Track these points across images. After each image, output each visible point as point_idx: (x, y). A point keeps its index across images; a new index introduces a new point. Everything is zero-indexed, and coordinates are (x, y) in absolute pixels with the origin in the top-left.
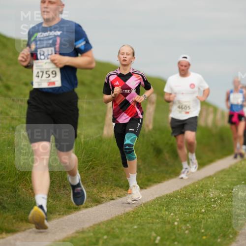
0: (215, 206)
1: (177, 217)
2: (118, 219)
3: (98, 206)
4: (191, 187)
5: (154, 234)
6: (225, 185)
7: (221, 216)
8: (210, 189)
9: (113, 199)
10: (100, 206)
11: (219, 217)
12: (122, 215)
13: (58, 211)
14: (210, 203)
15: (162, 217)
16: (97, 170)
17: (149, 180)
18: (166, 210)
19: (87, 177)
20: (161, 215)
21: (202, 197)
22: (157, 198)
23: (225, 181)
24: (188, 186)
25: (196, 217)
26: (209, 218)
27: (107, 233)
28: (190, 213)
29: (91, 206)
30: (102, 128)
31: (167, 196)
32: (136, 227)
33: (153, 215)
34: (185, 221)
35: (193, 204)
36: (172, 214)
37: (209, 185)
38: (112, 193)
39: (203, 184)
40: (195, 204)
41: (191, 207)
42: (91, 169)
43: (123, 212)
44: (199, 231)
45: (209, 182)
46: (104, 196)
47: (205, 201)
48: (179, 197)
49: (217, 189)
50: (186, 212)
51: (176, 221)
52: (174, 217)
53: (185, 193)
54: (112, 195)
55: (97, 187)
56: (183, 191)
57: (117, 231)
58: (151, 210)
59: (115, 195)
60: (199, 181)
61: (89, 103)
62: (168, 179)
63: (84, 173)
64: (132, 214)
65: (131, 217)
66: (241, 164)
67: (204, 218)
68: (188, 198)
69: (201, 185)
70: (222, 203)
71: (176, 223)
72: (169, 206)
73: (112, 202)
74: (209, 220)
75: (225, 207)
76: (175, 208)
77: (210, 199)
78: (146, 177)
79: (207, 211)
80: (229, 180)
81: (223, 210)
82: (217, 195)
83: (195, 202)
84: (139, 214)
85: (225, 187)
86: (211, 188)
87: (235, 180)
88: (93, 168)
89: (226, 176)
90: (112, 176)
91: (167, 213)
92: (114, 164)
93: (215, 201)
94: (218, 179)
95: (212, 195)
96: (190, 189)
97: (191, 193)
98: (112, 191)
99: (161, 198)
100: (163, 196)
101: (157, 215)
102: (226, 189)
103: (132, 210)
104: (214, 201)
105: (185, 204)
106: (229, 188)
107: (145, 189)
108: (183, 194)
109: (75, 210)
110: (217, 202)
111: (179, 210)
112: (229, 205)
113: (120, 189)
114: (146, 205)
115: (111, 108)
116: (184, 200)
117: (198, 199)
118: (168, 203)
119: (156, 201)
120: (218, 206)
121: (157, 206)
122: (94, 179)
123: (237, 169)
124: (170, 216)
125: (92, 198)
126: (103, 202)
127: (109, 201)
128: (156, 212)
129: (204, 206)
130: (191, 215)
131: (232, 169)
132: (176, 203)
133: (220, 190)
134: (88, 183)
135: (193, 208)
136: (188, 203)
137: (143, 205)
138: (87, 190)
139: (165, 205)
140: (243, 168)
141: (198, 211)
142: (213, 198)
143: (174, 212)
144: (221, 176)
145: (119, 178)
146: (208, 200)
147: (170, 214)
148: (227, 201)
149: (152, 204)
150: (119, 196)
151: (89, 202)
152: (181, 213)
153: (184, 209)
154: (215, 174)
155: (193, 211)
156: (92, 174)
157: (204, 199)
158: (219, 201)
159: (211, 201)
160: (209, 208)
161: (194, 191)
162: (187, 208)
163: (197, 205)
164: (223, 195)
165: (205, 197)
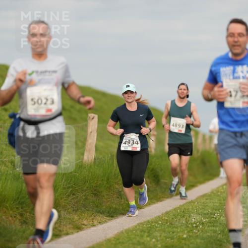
0: (197, 231)
1: (159, 243)
2: (99, 245)
3: (79, 233)
4: (172, 212)
6: (207, 210)
7: (202, 241)
8: (192, 215)
9: (94, 226)
10: (81, 233)
11: (201, 242)
12: (103, 242)
14: (191, 229)
15: (143, 243)
16: (78, 197)
18: (147, 236)
19: (67, 203)
20: (143, 241)
21: (184, 222)
22: (138, 224)
23: (207, 206)
24: (170, 211)
25: (178, 243)
26: (191, 243)
28: (172, 238)
29: (72, 233)
30: (83, 154)
31: (148, 221)
33: (134, 241)
35: (175, 229)
36: (154, 240)
37: (190, 210)
38: (93, 219)
39: (185, 209)
40: (176, 230)
41: (173, 233)
42: (71, 195)
43: (104, 238)
45: (190, 207)
46: (85, 222)
48: (160, 223)
49: (199, 214)
50: (167, 238)
51: (157, 247)
52: (156, 243)
53: (166, 218)
54: (93, 221)
55: (78, 213)
56: (165, 216)
58: (133, 236)
59: (96, 222)
60: (180, 206)
63: (65, 200)
64: (114, 240)
65: (112, 244)
66: (223, 189)
67: (185, 244)
68: (170, 224)
69: (182, 211)
70: (205, 228)
72: (151, 232)
73: (93, 228)
74: (191, 246)
75: (206, 232)
76: (157, 234)
77: (192, 224)
80: (211, 205)
81: (205, 235)
82: (199, 220)
84: (120, 240)
85: (207, 212)
86: (193, 213)
87: (217, 205)
88: (74, 194)
89: (208, 201)
90: (93, 202)
91: (148, 239)
92: (95, 190)
93: (197, 227)
94: (199, 204)
95: (193, 220)
96: (172, 215)
97: (173, 219)
98: (92, 217)
99: (142, 224)
100: (145, 222)
101: (139, 242)
102: (208, 214)
103: (113, 236)
104: (196, 226)
105: (167, 230)
106: (211, 213)
109: (56, 238)
110: (198, 228)
111: (160, 236)
112: (211, 230)
113: (101, 216)
114: (127, 231)
115: (91, 132)
116: (166, 226)
117: (180, 225)
118: (149, 229)
119: (138, 227)
120: (200, 231)
121: (138, 232)
122: (74, 205)
123: (219, 193)
124: (152, 243)
125: (73, 225)
126: (83, 228)
127: (90, 228)
128: (138, 239)
129: (186, 232)
130: (172, 241)
131: (214, 193)
132: (158, 228)
133: (201, 215)
134: (68, 209)
135: (175, 234)
136: (170, 229)
137: (124, 232)
138: (68, 216)
139: (147, 231)
140: (224, 192)
141: (179, 236)
142: (195, 224)
143: (155, 237)
144: (203, 201)
145: (100, 204)
146: (190, 225)
147: (151, 240)
148: (208, 226)
149: (133, 230)
150: (100, 223)
151: (69, 228)
152: (163, 239)
153: (166, 235)
154: (197, 199)
155: (175, 237)
156: (72, 200)
157: (186, 225)
158: (201, 227)
159: (193, 227)
160: (191, 234)
161: (175, 216)
162: (168, 234)
163: (179, 230)
164: (205, 220)
165: (187, 223)
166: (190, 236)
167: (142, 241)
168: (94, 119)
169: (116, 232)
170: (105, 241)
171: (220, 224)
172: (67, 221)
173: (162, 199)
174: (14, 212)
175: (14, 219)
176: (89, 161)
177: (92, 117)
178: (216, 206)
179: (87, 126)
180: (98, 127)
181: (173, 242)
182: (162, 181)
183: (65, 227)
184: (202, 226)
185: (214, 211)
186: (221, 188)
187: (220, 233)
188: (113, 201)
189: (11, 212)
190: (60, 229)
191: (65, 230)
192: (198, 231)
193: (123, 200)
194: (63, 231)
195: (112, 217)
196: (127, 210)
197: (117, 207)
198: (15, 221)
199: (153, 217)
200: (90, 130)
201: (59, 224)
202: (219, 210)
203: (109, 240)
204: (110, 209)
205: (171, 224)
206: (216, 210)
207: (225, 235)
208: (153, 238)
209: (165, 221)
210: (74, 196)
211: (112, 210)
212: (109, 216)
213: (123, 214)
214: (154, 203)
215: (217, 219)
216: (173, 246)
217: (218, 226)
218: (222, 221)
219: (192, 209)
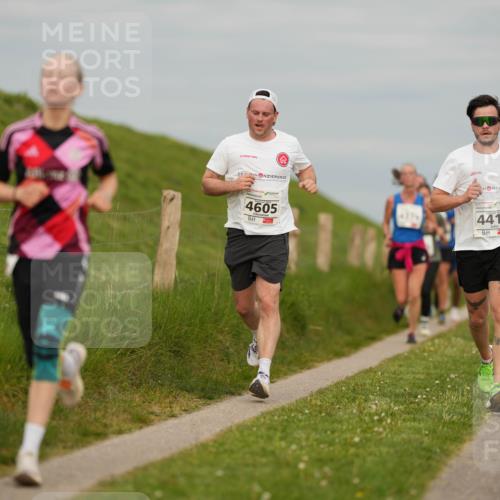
0: (381, 430)
1: (304, 452)
2: (184, 456)
3: (142, 431)
4: (331, 391)
5: (257, 488)
6: (402, 388)
7: (392, 451)
8: (371, 396)
9: (173, 416)
10: (148, 431)
11: (388, 453)
12: (191, 450)
13: (62, 441)
14: (371, 425)
15: (273, 453)
16: (141, 357)
18: (281, 439)
19: (120, 370)
20: (272, 448)
21: (355, 411)
22: (263, 414)
23: (401, 379)
24: (327, 389)
25: (344, 453)
26: (370, 454)
27: (163, 485)
28: (331, 443)
29: (130, 430)
31: (283, 409)
32: (220, 473)
33: (255, 448)
34: (320, 462)
35: (336, 425)
36: (294, 447)
37: (368, 386)
38: (170, 403)
39: (357, 384)
40: (340, 426)
41: (333, 432)
43: (194, 442)
44: (348, 482)
45: (368, 381)
46: (156, 409)
47: (361, 419)
48: (307, 411)
49: (384, 395)
50: (321, 443)
51: (301, 461)
52: (298, 452)
53: (319, 403)
54: (171, 407)
55: (142, 390)
56: (316, 399)
57: (182, 481)
58: (252, 439)
59: (178, 408)
60: (347, 378)
61: (125, 219)
62: (286, 374)
63: (115, 363)
64: (213, 446)
65: (211, 452)
66: (433, 345)
67: (357, 455)
69: (352, 388)
70: (396, 424)
71: (302, 466)
72: (288, 431)
73: (172, 422)
74: (369, 459)
75: (400, 431)
76: (301, 434)
77: (371, 415)
78: (240, 370)
79: (365, 442)
80: (410, 377)
81: (397, 438)
82: (385, 406)
83: (340, 422)
84: (227, 447)
85: (402, 390)
86: (373, 394)
87: (422, 377)
88: (133, 352)
89: (402, 369)
90: (172, 368)
91: (283, 444)
92: (176, 344)
93: (380, 420)
94: (386, 375)
95: (374, 407)
96: (330, 396)
97: (332, 404)
98: (170, 399)
99: (271, 413)
100: (277, 410)
101: (264, 450)
102: (403, 395)
103: (212, 437)
104: (378, 420)
105: (320, 426)
106: (410, 394)
107: (240, 394)
108: (316, 405)
109: (96, 439)
110: (384, 423)
111: (307, 439)
112: (410, 429)
113: (187, 395)
114: (241, 428)
115: (168, 228)
116: (319, 418)
117: (346, 416)
118: (285, 424)
119: (262, 420)
120: (388, 430)
121: (263, 430)
122: (134, 374)
123: (426, 354)
124: (290, 452)
125: (130, 413)
126: (153, 421)
127: (165, 420)
128: (262, 443)
129: (359, 430)
130: (331, 448)
131: (416, 355)
132: (302, 424)
133: (390, 397)
134: (122, 382)
135: (336, 434)
136: (326, 424)
137: (234, 428)
138: (121, 396)
139: (280, 428)
140: (436, 352)
141: (346, 439)
142: (377, 414)
143: (298, 441)
144: (392, 369)
145: (186, 373)
146: (367, 418)
147: (288, 447)
148: (404, 420)
149: (253, 426)
150: (185, 410)
151: (124, 421)
152: (312, 445)
153: (318, 436)
154: (380, 365)
155: (337, 440)
156: (131, 364)
157: (359, 417)
158: (389, 421)
159: (373, 421)
160: (369, 435)
161: (338, 398)
162: (324, 435)
163: (344, 427)
164: (396, 408)
165: (361, 412)
166: (367, 440)
167: (270, 448)
168: (175, 201)
169: (218, 430)
170: (196, 446)
171: (427, 415)
172: (119, 406)
173: (311, 364)
174: (12, 386)
175: (13, 400)
176: (164, 284)
177: (169, 197)
178: (419, 379)
179: (159, 214)
180: (182, 216)
181: (333, 451)
182: (311, 327)
183: (115, 418)
184: (392, 420)
185: (415, 390)
186: (430, 344)
187: (426, 435)
188: (211, 367)
189: (7, 387)
190: (104, 421)
191: (114, 424)
192: (385, 429)
193: (231, 365)
194: (111, 426)
195: (210, 398)
196: (240, 386)
197: (220, 378)
198: (13, 405)
199: (293, 400)
200: (165, 224)
201: (103, 412)
202: (426, 387)
203: (204, 446)
204: (207, 381)
205: (328, 414)
206: (419, 387)
207: (438, 438)
208: (291, 443)
209: (318, 408)
210: (134, 356)
211: (209, 385)
212: (204, 397)
213: (233, 394)
214: (295, 372)
215: (422, 405)
216: (332, 460)
217: (423, 419)
218: (432, 409)
219: (371, 385)
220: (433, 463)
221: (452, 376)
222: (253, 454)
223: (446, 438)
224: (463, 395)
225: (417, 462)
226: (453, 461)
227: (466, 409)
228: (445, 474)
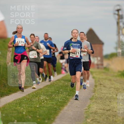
0: (44, 104)
1: (25, 110)
4: (31, 94)
7: (47, 109)
11: (46, 110)
14: (41, 103)
15: (17, 110)
17: (10, 91)
18: (19, 106)
21: (37, 99)
22: (14, 100)
23: (48, 91)
25: (35, 110)
26: (41, 110)
28: (31, 107)
31: (19, 99)
32: (4, 115)
34: (29, 112)
35: (32, 103)
39: (37, 92)
40: (33, 103)
41: (32, 104)
44: (36, 117)
47: (39, 101)
48: (25, 99)
49: (44, 95)
50: (29, 107)
52: (23, 110)
56: (27, 96)
58: (12, 106)
60: (35, 91)
64: (2, 109)
66: (56, 82)
67: (38, 110)
70: (48, 102)
71: (24, 113)
74: (41, 111)
75: (48, 104)
76: (24, 105)
77: (41, 100)
78: (8, 89)
81: (48, 106)
82: (45, 98)
83: (34, 102)
84: (6, 109)
85: (49, 94)
86: (41, 95)
89: (49, 89)
91: (20, 108)
93: (44, 101)
95: (42, 98)
97: (32, 97)
99: (16, 100)
100: (18, 99)
101: (15, 109)
102: (49, 95)
103: (2, 106)
105: (29, 103)
106: (50, 95)
107: (8, 95)
108: (27, 98)
111: (26, 106)
112: (51, 103)
114: (9, 104)
116: (28, 101)
117: (35, 101)
118: (20, 103)
119: (14, 102)
121: (14, 104)
123: (54, 85)
124: (21, 110)
128: (14, 107)
129: (38, 104)
130: (32, 109)
131: (52, 85)
132: (24, 103)
136: (30, 103)
137: (7, 104)
139: (18, 104)
140: (57, 84)
141: (35, 106)
143: (23, 107)
144: (46, 89)
149: (12, 103)
155: (33, 107)
157: (38, 101)
158: (46, 101)
161: (33, 96)
162: (29, 105)
163: (35, 103)
164: (47, 98)
165: (39, 99)
166: (40, 106)
169: (3, 104)
173: (26, 88)
178: (53, 91)
187: (55, 105)
193: (6, 88)
195: (1, 97)
196: (8, 93)
197: (4, 91)
199: (22, 97)
202: (54, 93)
205: (31, 100)
206: (53, 93)
207: (58, 106)
215: (54, 97)
216: (32, 111)
217: (54, 101)
218: (56, 98)
219: (41, 92)
220: (57, 112)
221: (61, 90)
222: (12, 110)
223: (60, 106)
224: (64, 95)
225: (53, 112)
226: (62, 111)
227: (64, 98)
228: (60, 114)
